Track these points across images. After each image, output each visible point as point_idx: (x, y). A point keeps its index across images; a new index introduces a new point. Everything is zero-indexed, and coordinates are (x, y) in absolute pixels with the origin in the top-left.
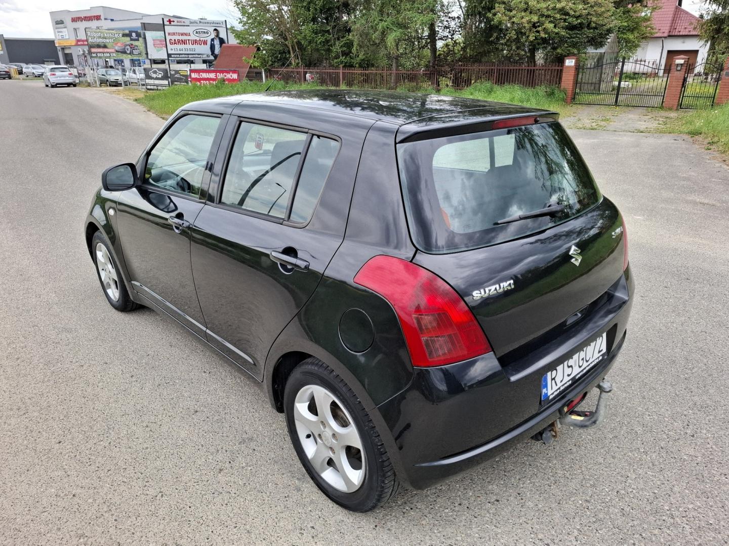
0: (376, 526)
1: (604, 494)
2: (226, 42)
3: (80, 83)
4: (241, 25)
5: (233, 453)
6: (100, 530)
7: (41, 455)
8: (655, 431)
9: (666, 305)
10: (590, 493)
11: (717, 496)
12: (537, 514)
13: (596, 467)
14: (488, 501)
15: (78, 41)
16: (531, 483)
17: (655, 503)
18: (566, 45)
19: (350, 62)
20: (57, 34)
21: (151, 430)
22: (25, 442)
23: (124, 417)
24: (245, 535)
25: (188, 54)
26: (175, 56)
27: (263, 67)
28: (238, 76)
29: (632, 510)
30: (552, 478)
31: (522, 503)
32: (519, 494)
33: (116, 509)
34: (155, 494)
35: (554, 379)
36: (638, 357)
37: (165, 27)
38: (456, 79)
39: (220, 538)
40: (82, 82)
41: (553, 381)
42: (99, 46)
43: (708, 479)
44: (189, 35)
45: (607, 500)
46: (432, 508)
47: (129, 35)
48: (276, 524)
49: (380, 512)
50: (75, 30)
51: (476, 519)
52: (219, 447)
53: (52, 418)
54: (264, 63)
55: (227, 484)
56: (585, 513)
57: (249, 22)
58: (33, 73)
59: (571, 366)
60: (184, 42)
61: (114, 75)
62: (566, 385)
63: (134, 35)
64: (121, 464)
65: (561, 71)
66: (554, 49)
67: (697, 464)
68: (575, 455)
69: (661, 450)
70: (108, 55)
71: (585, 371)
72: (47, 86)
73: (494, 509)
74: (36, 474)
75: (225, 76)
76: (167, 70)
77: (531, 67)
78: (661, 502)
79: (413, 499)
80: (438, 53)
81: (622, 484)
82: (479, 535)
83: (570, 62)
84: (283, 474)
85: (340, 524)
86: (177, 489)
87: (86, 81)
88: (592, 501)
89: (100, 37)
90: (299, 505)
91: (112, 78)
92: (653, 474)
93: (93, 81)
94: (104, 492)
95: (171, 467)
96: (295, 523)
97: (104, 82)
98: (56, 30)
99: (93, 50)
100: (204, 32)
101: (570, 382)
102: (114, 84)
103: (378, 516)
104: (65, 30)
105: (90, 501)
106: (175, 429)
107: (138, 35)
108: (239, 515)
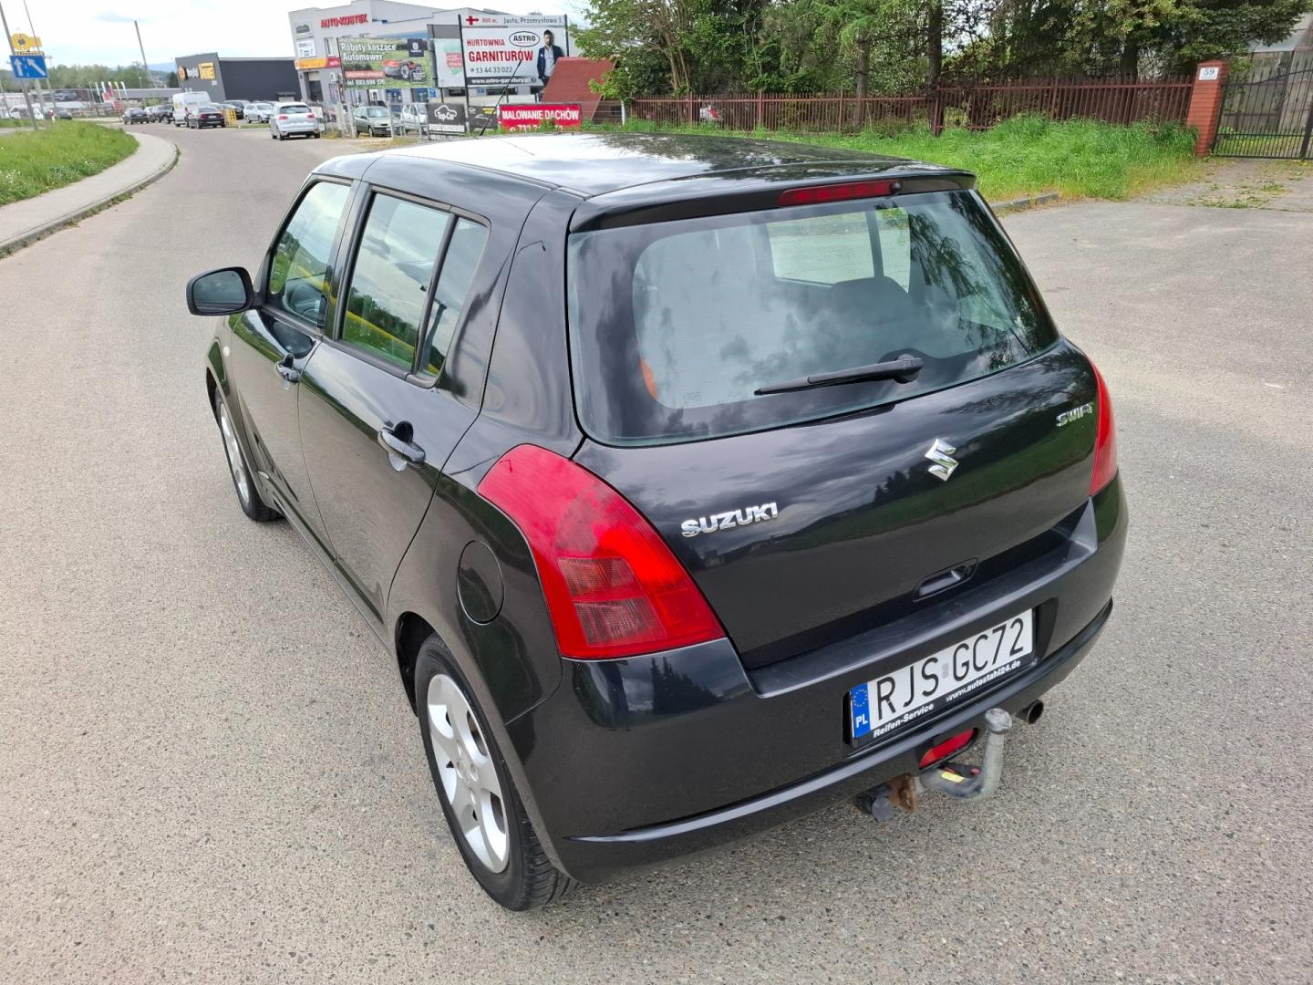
0: (542, 938)
1: (997, 931)
2: (565, 53)
3: (326, 132)
4: (589, 21)
5: (347, 780)
6: (91, 886)
7: (51, 751)
8: (1152, 817)
9: (1270, 566)
10: (971, 924)
11: (1237, 964)
12: (850, 953)
13: (1000, 877)
14: (764, 915)
15: (330, 59)
16: (860, 892)
17: (1097, 961)
18: (1200, 39)
19: (779, 84)
20: (299, 49)
21: (230, 727)
22: (35, 728)
23: (196, 700)
24: (314, 926)
25: (500, 78)
26: (478, 81)
27: (623, 98)
28: (580, 114)
29: (1045, 969)
30: (904, 888)
31: (828, 929)
32: (828, 910)
33: (129, 854)
34: (197, 837)
35: (887, 698)
36: (1170, 666)
37: (463, 30)
38: (976, 110)
39: (272, 924)
40: (330, 130)
41: (884, 703)
42: (358, 68)
43: (1231, 927)
44: (503, 44)
45: (1000, 944)
46: (655, 918)
47: (408, 47)
48: (373, 912)
49: (558, 914)
50: (327, 40)
51: (728, 948)
52: (327, 768)
53: (89, 692)
54: (625, 89)
55: (317, 833)
56: (945, 964)
57: (602, 15)
58: (259, 116)
59: (934, 676)
60: (493, 56)
61: (380, 118)
62: (919, 713)
63: (415, 46)
64: (164, 779)
65: (1190, 90)
66: (1179, 46)
67: (1219, 893)
68: (966, 848)
69: (1150, 857)
70: (373, 82)
71: (970, 688)
72: (275, 137)
73: (770, 934)
74: (33, 781)
75: (559, 115)
76: (462, 107)
77: (1128, 84)
78: (1111, 961)
79: (625, 896)
80: (943, 62)
81: (1041, 915)
82: (724, 979)
83: (1208, 74)
84: (416, 826)
85: (480, 927)
86: (234, 832)
87: (336, 129)
88: (970, 941)
89: (360, 52)
90: (422, 884)
91: (377, 123)
92: (1116, 903)
93: (345, 128)
94: (121, 825)
95: (239, 793)
96: (404, 915)
97: (362, 130)
98: (298, 43)
99: (349, 75)
100: (528, 38)
101: (931, 707)
102: (381, 132)
103: (551, 920)
104: (310, 41)
105: (95, 836)
106: (268, 728)
107: (423, 46)
108: (318, 889)
